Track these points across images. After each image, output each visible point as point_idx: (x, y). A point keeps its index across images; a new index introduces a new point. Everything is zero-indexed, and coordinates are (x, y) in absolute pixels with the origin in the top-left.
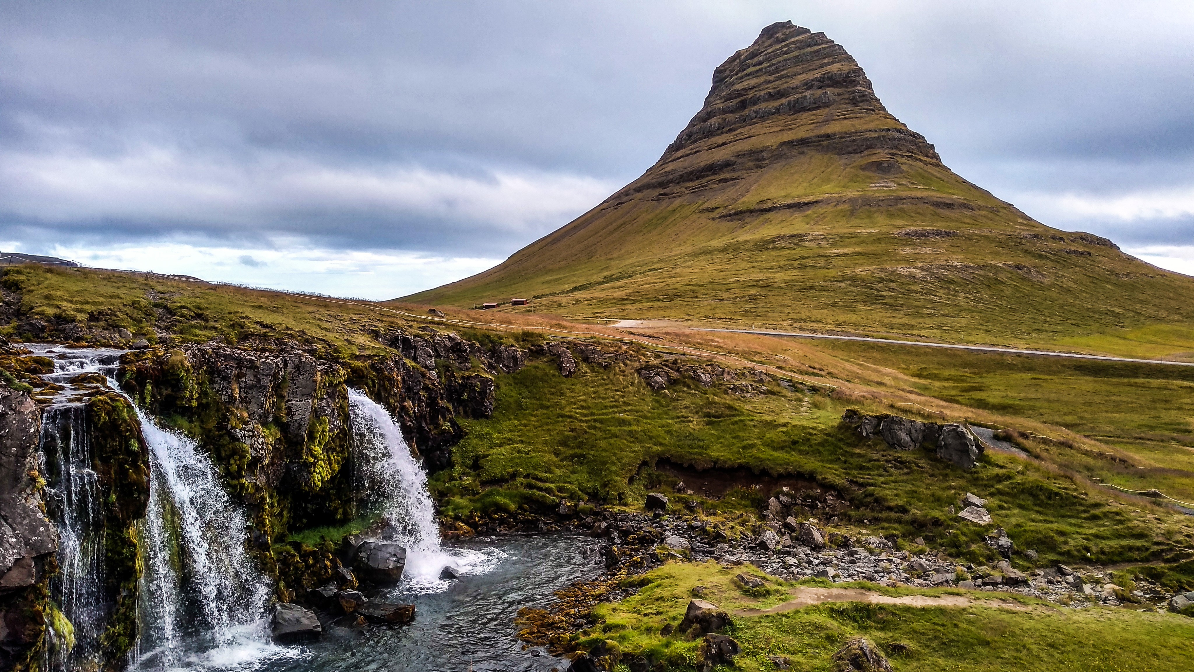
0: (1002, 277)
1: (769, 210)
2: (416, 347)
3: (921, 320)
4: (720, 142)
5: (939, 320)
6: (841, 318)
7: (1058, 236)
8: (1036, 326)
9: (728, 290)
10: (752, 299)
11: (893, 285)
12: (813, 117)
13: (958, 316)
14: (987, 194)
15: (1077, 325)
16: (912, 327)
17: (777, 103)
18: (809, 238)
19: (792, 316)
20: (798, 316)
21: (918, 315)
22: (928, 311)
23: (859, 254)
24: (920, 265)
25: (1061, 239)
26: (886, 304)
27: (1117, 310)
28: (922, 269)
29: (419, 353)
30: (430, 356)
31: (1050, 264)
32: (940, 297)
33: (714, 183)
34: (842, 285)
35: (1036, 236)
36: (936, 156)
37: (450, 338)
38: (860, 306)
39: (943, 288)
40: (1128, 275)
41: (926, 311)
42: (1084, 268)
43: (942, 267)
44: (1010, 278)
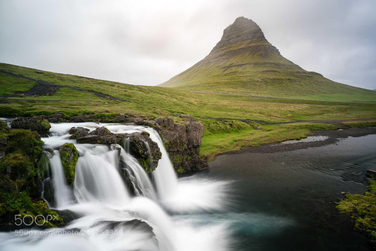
0: (283, 81)
4: (223, 49)
7: (305, 72)
11: (252, 83)
12: (247, 42)
14: (292, 62)
15: (300, 94)
17: (238, 39)
23: (248, 76)
24: (262, 78)
26: (247, 87)
27: (313, 90)
31: (299, 79)
32: (263, 86)
33: (221, 60)
36: (279, 53)
39: (265, 84)
40: (321, 82)
41: (257, 89)
42: (309, 80)
43: (268, 79)
44: (286, 82)
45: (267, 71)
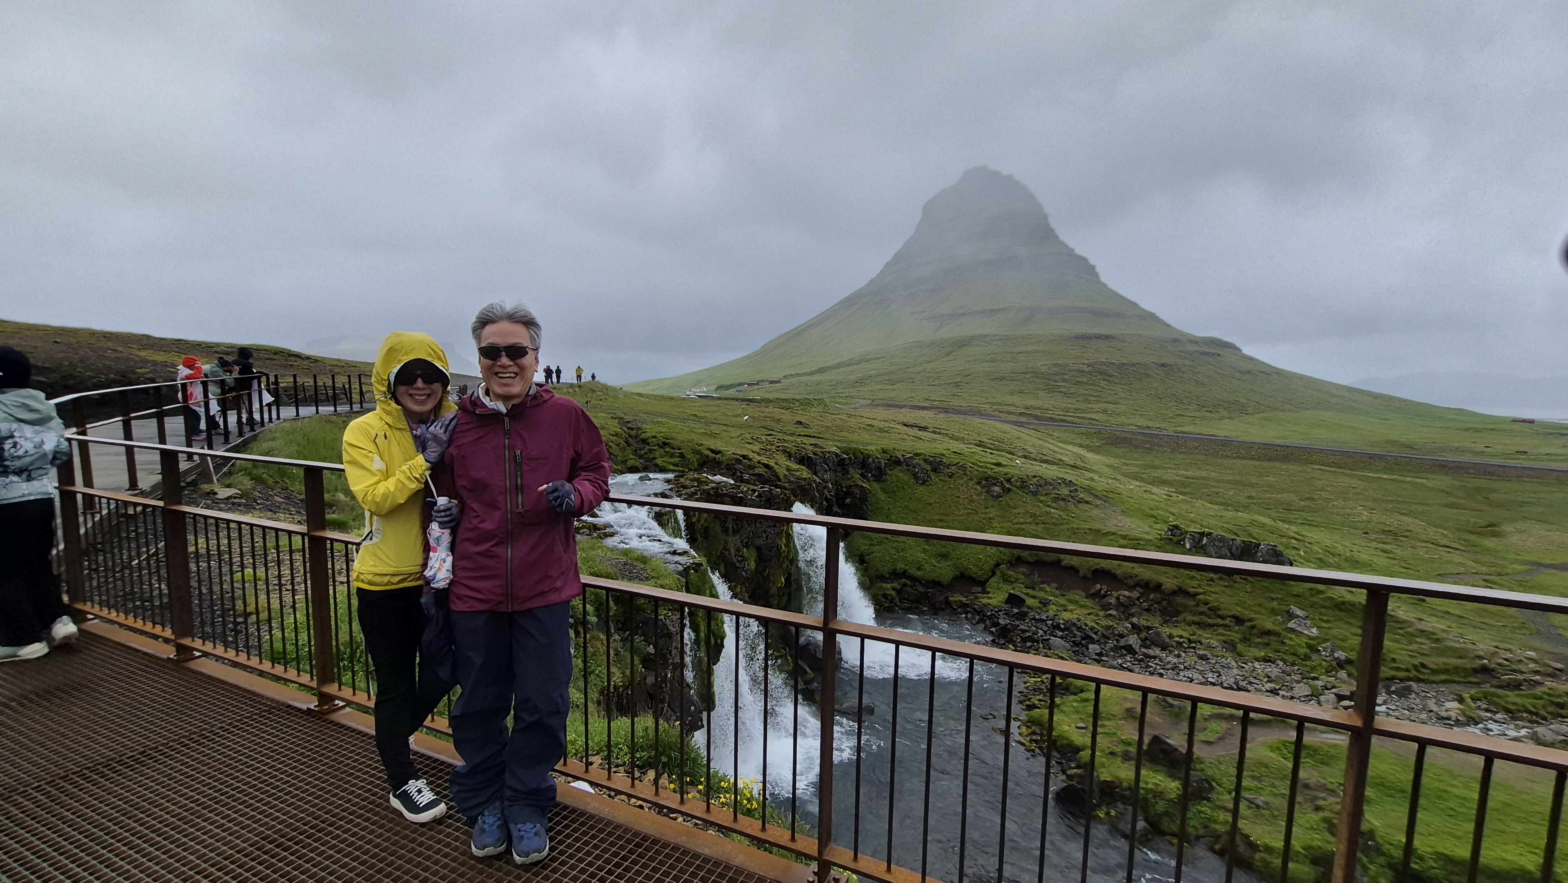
0: (1149, 372)
1: (964, 315)
2: (816, 464)
3: (1091, 406)
5: (1105, 405)
6: (1029, 403)
7: (1194, 341)
8: (1178, 412)
9: (938, 378)
10: (957, 385)
11: (1067, 377)
12: (999, 243)
13: (1118, 403)
14: (1135, 304)
15: (1210, 412)
16: (1084, 411)
18: (998, 338)
19: (990, 400)
20: (996, 400)
21: (1087, 401)
22: (1095, 399)
23: (1037, 352)
24: (1086, 362)
25: (1197, 343)
26: (1061, 392)
27: (1242, 400)
28: (1089, 366)
29: (818, 468)
30: (826, 471)
31: (1187, 363)
32: (1103, 388)
34: (1027, 376)
35: (1176, 340)
36: (1096, 275)
37: (836, 454)
38: (1041, 394)
39: (1104, 380)
40: (1249, 372)
41: (1092, 398)
42: (1215, 366)
43: (1104, 363)
44: (1157, 374)
45: (1089, 337)
